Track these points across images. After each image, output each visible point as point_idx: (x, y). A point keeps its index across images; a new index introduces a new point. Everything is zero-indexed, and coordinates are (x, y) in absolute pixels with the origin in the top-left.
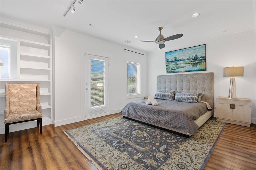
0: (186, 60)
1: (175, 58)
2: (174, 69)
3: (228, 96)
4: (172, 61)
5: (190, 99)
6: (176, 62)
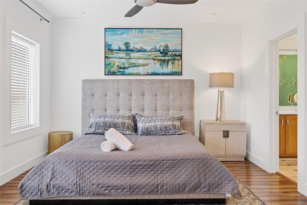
0: (148, 52)
1: (127, 44)
2: (124, 68)
3: (215, 118)
4: (120, 50)
5: (170, 129)
6: (128, 52)
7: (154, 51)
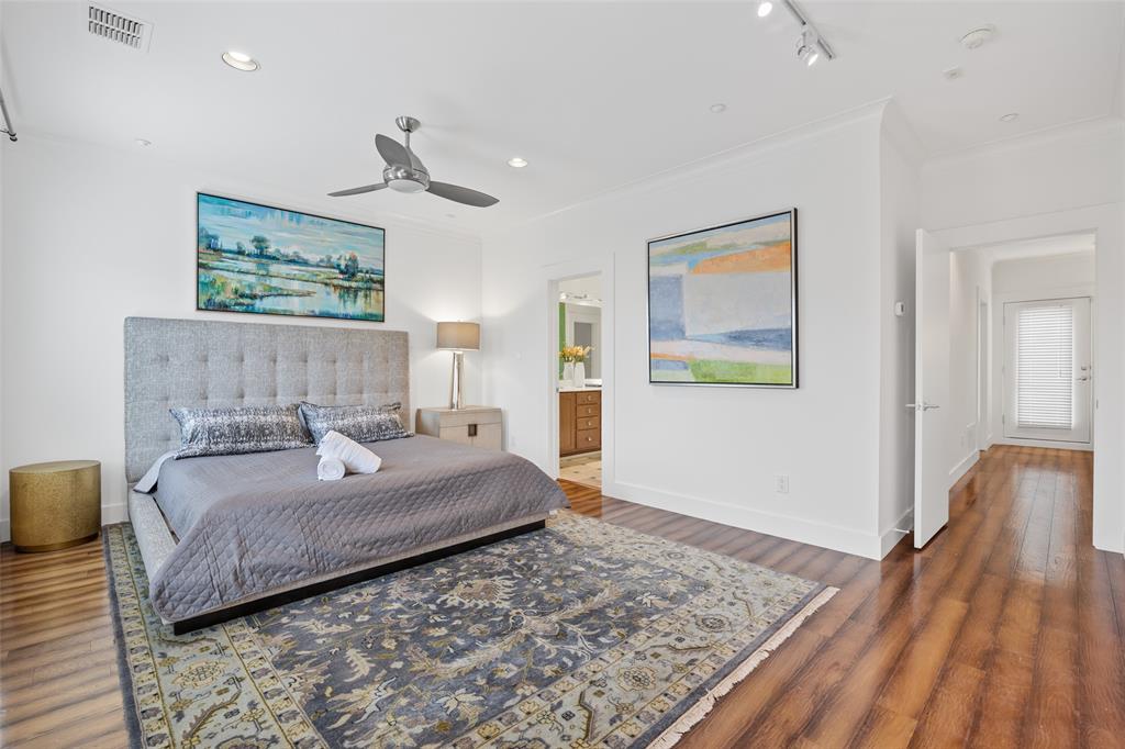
1: (260, 241)
2: (254, 297)
4: (240, 252)
5: (387, 428)
6: (264, 261)
7: (326, 267)
